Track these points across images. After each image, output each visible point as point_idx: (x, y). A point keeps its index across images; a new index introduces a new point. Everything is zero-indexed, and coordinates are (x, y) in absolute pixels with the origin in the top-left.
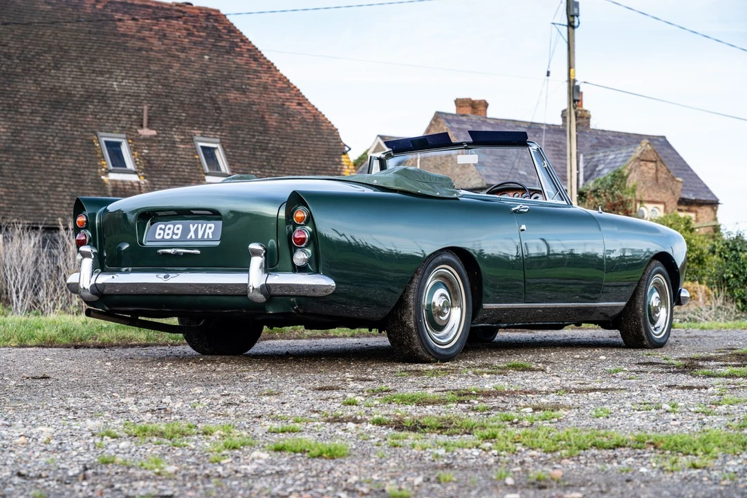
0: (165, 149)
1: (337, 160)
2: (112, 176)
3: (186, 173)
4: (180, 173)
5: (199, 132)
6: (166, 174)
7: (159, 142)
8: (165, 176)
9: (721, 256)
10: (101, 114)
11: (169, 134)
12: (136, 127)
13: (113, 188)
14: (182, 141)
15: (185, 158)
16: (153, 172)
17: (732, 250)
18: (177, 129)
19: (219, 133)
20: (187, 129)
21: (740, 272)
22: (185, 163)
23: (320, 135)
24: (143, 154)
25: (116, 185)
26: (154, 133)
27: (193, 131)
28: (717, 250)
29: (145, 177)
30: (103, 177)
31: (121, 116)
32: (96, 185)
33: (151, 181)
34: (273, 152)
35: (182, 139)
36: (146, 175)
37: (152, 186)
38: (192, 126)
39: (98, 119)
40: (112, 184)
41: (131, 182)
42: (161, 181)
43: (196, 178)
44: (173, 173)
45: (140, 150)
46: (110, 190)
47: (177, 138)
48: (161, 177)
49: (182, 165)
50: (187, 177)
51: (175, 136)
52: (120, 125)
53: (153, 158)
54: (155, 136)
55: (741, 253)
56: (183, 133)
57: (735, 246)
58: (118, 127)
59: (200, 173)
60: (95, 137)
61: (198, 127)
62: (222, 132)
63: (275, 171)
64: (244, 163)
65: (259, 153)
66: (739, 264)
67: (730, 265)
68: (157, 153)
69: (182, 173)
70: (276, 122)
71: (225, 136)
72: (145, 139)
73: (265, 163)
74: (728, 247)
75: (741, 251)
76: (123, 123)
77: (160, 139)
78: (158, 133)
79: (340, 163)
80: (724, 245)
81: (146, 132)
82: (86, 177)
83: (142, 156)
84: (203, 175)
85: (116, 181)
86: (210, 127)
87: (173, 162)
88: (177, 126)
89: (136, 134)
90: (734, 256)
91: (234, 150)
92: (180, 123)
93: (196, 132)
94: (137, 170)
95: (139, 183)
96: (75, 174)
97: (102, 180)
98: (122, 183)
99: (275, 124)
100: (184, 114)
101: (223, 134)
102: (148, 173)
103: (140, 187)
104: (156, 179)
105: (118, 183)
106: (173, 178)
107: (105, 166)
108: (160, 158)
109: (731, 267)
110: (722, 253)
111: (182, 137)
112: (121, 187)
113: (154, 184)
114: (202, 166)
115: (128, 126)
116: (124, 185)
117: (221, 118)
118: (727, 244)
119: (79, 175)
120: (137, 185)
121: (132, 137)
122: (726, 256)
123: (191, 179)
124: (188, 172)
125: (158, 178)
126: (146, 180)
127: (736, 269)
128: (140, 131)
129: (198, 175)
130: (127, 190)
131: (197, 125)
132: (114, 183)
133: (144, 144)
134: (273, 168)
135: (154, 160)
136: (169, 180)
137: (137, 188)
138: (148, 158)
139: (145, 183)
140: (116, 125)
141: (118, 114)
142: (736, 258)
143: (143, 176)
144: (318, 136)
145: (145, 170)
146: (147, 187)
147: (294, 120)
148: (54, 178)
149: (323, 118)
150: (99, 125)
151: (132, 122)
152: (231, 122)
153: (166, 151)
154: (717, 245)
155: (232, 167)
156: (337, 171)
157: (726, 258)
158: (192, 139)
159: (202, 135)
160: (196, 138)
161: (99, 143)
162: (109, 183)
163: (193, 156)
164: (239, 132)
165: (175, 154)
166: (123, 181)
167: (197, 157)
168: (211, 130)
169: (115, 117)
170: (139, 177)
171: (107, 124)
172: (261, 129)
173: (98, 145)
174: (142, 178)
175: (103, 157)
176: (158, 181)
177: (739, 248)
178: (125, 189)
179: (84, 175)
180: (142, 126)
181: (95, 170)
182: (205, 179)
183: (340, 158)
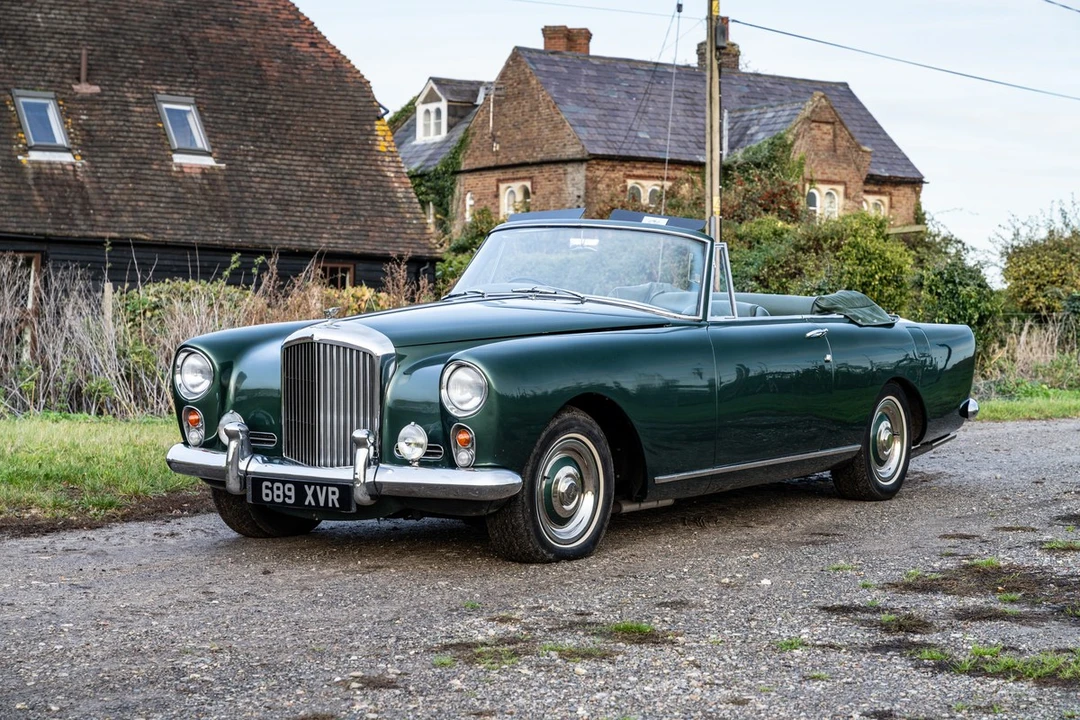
0: (113, 114)
1: (368, 128)
2: (34, 156)
3: (144, 150)
4: (135, 150)
5: (164, 87)
6: (114, 152)
7: (105, 103)
8: (113, 155)
9: (931, 291)
10: (17, 62)
11: (119, 91)
12: (70, 81)
13: (34, 173)
14: (139, 102)
15: (143, 128)
16: (96, 149)
17: (947, 282)
18: (131, 83)
19: (193, 89)
20: (147, 84)
21: (959, 315)
22: (142, 135)
23: (343, 91)
24: (80, 122)
25: (40, 168)
26: (96, 89)
27: (154, 86)
28: (925, 283)
29: (83, 157)
30: (20, 157)
31: (47, 64)
32: (9, 169)
33: (92, 162)
34: (274, 116)
35: (139, 99)
36: (85, 153)
37: (93, 169)
38: (153, 78)
39: (14, 69)
40: (33, 168)
41: (61, 164)
42: (107, 162)
43: (159, 157)
44: (124, 149)
45: (76, 116)
46: (31, 176)
47: (131, 97)
48: (107, 157)
49: (138, 137)
50: (144, 155)
51: (129, 95)
52: (46, 78)
53: (95, 128)
54: (98, 95)
55: (960, 288)
56: (140, 89)
57: (952, 277)
58: (44, 81)
59: (164, 150)
60: (8, 96)
61: (162, 80)
62: (198, 88)
63: (276, 146)
64: (231, 134)
65: (253, 119)
66: (958, 303)
67: (945, 304)
68: (100, 120)
69: (139, 150)
70: (279, 72)
71: (203, 93)
72: (84, 99)
73: (261, 134)
74: (942, 278)
75: (960, 283)
76: (50, 76)
77: (105, 98)
78: (102, 90)
79: (372, 132)
80: (936, 276)
81: (85, 89)
83: (79, 125)
84: (170, 153)
85: (39, 163)
86: (180, 80)
87: (125, 134)
88: (131, 80)
89: (69, 92)
90: (951, 292)
91: (215, 115)
92: (136, 74)
93: (158, 87)
94: (71, 146)
95: (73, 165)
97: (19, 161)
98: (48, 166)
99: (276, 74)
100: (141, 62)
101: (200, 90)
102: (88, 151)
103: (75, 171)
104: (100, 160)
105: (43, 166)
106: (124, 158)
107: (24, 141)
108: (105, 128)
109: (946, 308)
110: (933, 288)
111: (139, 96)
112: (47, 171)
113: (96, 167)
114: (167, 140)
115: (59, 79)
116: (52, 169)
117: (197, 67)
118: (941, 274)
120: (71, 168)
121: (64, 96)
122: (939, 291)
123: (151, 159)
124: (147, 149)
125: (102, 157)
126: (84, 161)
127: (954, 310)
128: (76, 87)
129: (162, 153)
130: (55, 177)
131: (162, 78)
132: (36, 165)
133: (81, 106)
134: (273, 140)
135: (96, 131)
136: (119, 160)
137: (71, 173)
138: (87, 128)
139: (83, 165)
140: (41, 78)
141: (43, 61)
142: (954, 294)
143: (80, 154)
144: (341, 93)
145: (83, 146)
146: (86, 171)
147: (305, 69)
149: (348, 66)
150: (14, 79)
151: (63, 73)
152: (211, 73)
153: (115, 117)
154: (926, 276)
155: (213, 140)
156: (368, 144)
157: (938, 294)
158: (154, 98)
159: (168, 92)
160: (159, 97)
161: (14, 106)
162: (30, 166)
163: (155, 123)
164: (222, 87)
165: (128, 121)
166: (49, 163)
167: (161, 125)
168: (182, 84)
169: (39, 66)
170: (74, 156)
171: (26, 77)
172: (257, 82)
173: (12, 109)
174: (79, 158)
175: (21, 127)
176: (103, 162)
177: (957, 280)
178: (53, 174)
180: (78, 80)
181: (8, 147)
182: (171, 160)
183: (372, 125)
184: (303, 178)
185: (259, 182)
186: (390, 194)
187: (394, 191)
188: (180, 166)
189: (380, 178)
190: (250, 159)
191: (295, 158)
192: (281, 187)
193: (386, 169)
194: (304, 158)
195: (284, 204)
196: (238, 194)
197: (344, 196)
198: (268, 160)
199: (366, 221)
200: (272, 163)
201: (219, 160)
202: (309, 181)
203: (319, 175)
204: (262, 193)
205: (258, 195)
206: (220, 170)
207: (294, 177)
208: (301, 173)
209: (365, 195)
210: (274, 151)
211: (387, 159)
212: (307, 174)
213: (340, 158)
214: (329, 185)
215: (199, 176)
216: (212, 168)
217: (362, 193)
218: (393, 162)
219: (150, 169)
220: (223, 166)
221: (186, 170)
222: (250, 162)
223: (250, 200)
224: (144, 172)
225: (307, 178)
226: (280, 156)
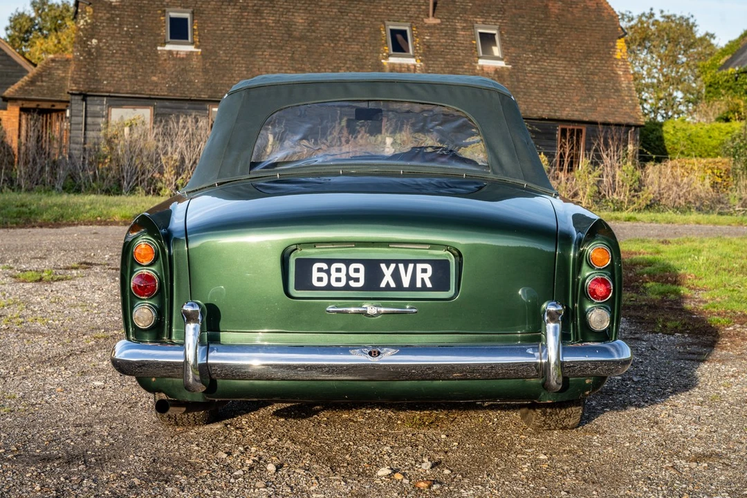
0: (445, 36)
1: (612, 44)
2: (392, 60)
3: (460, 57)
4: (455, 57)
5: (482, 20)
6: (441, 58)
7: (442, 29)
8: (441, 60)
10: (392, 6)
11: (452, 22)
12: (422, 16)
13: (390, 70)
14: (464, 29)
15: (463, 44)
16: (430, 56)
18: (461, 17)
19: (500, 21)
20: (471, 18)
22: (461, 48)
23: (599, 20)
24: (425, 40)
25: (394, 67)
26: (438, 21)
27: (475, 19)
29: (422, 61)
30: (383, 61)
31: (410, 6)
32: (374, 67)
33: (426, 64)
34: (550, 37)
35: (464, 27)
36: (423, 58)
37: (426, 68)
38: (475, 14)
39: (390, 10)
40: (390, 67)
41: (407, 65)
42: (436, 64)
43: (469, 61)
44: (448, 56)
45: (422, 37)
47: (459, 25)
48: (436, 61)
49: (459, 49)
50: (460, 60)
51: (458, 24)
52: (408, 15)
53: (433, 44)
54: (439, 24)
56: (466, 21)
58: (407, 16)
60: (383, 25)
61: (481, 16)
62: (503, 20)
63: (547, 55)
64: (519, 47)
65: (536, 39)
68: (437, 39)
69: (457, 57)
70: (559, 9)
71: (506, 23)
72: (429, 27)
73: (539, 48)
76: (411, 13)
77: (443, 26)
78: (442, 22)
79: (614, 47)
81: (431, 21)
82: (367, 61)
83: (423, 42)
84: (476, 58)
85: (394, 64)
86: (493, 15)
87: (451, 47)
88: (461, 15)
89: (421, 23)
91: (511, 36)
92: (465, 11)
93: (478, 20)
94: (416, 54)
95: (415, 66)
96: (359, 58)
97: (382, 63)
98: (399, 67)
99: (557, 11)
100: (470, 4)
101: (505, 21)
102: (425, 57)
103: (415, 69)
104: (432, 62)
105: (396, 66)
106: (447, 62)
107: (387, 51)
108: (439, 44)
111: (465, 25)
112: (398, 69)
113: (429, 67)
114: (477, 51)
115: (416, 15)
116: (401, 68)
117: (505, 7)
119: (362, 59)
120: (413, 67)
121: (417, 25)
123: (464, 62)
124: (463, 56)
125: (434, 61)
126: (422, 63)
128: (426, 20)
129: (472, 58)
131: (481, 14)
132: (392, 66)
133: (427, 31)
134: (546, 51)
135: (433, 46)
136: (443, 63)
137: (413, 70)
138: (428, 44)
139: (421, 66)
140: (405, 15)
141: (408, 5)
143: (420, 59)
144: (597, 22)
145: (424, 55)
146: (422, 69)
147: (576, 8)
148: (339, 62)
149: (606, 6)
150: (388, 15)
151: (420, 12)
152: (514, 10)
153: (446, 37)
155: (506, 51)
156: (609, 54)
158: (473, 26)
159: (483, 23)
160: (476, 25)
161: (385, 31)
162: (388, 66)
163: (471, 41)
164: (520, 19)
165: (454, 40)
166: (400, 64)
167: (474, 42)
168: (493, 18)
169: (405, 8)
170: (416, 60)
171: (396, 14)
172: (543, 16)
173: (383, 33)
174: (418, 61)
175: (386, 43)
176: (433, 64)
178: (401, 71)
179: (366, 59)
180: (428, 16)
181: (377, 55)
182: (477, 63)
183: (615, 42)
184: (561, 74)
185: (531, 77)
186: (617, 85)
187: (620, 83)
188: (482, 67)
189: (613, 75)
190: (528, 62)
191: (558, 62)
192: (545, 80)
193: (618, 69)
194: (564, 62)
195: (544, 90)
196: (516, 83)
197: (586, 85)
198: (540, 63)
199: (597, 100)
200: (542, 65)
201: (508, 63)
202: (564, 77)
203: (572, 72)
204: (532, 83)
205: (528, 84)
206: (507, 69)
207: (555, 74)
208: (560, 71)
209: (600, 86)
210: (545, 58)
211: (620, 63)
212: (564, 72)
213: (588, 62)
214: (577, 79)
215: (493, 72)
216: (502, 68)
217: (598, 84)
218: (624, 65)
219: (463, 68)
220: (510, 66)
221: (485, 69)
222: (528, 65)
223: (522, 87)
224: (458, 70)
225: (563, 75)
226: (548, 61)
